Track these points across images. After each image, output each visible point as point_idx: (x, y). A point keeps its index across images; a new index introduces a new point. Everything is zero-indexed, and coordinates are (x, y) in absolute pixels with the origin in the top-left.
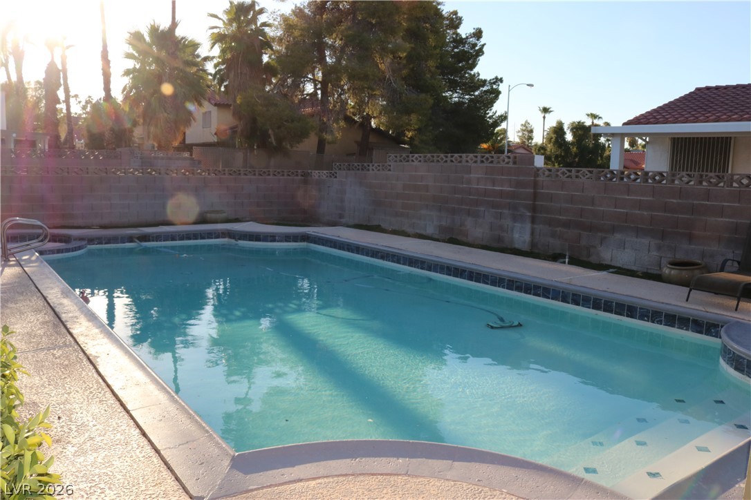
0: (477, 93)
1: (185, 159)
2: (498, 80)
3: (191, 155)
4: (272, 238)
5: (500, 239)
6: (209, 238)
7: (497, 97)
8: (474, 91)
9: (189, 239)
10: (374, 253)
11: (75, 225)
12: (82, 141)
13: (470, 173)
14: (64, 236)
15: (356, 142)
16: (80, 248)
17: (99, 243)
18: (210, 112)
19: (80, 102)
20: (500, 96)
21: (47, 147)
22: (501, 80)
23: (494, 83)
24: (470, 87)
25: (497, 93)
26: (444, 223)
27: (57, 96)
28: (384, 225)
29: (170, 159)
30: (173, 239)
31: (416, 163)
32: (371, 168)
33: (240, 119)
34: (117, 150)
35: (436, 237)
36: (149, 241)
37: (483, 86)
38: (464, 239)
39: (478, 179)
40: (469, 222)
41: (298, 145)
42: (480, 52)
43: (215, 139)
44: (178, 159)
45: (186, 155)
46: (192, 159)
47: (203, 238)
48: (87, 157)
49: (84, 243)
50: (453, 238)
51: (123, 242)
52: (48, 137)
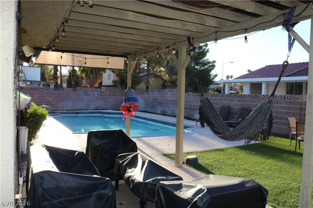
0: (206, 66)
1: (99, 91)
2: (214, 62)
3: (101, 90)
4: (113, 114)
5: (174, 114)
6: (95, 114)
7: (214, 68)
8: (205, 66)
9: (90, 114)
10: (144, 119)
11: (59, 110)
12: (66, 84)
13: (167, 95)
14: (55, 112)
15: (161, 85)
16: (59, 115)
17: (64, 114)
18: (111, 74)
19: (67, 69)
20: (215, 67)
21: (53, 87)
22: (215, 62)
23: (213, 63)
24: (204, 64)
25: (214, 66)
26: (162, 110)
27: (58, 69)
28: (148, 111)
29: (94, 91)
30: (85, 113)
31: (156, 92)
32: (145, 94)
33: (118, 77)
34: (76, 88)
35: (160, 113)
36: (78, 114)
37: (209, 64)
38: (166, 114)
39: (169, 96)
40: (167, 109)
41: (137, 86)
42: (208, 51)
43: (112, 84)
44: (96, 91)
45: (99, 90)
46: (101, 91)
47: (94, 113)
48: (66, 90)
49: (60, 114)
50: (164, 114)
51: (71, 114)
52: (54, 83)
